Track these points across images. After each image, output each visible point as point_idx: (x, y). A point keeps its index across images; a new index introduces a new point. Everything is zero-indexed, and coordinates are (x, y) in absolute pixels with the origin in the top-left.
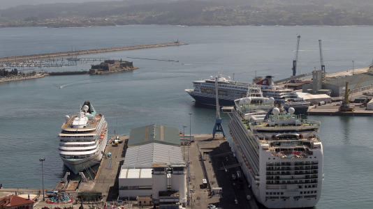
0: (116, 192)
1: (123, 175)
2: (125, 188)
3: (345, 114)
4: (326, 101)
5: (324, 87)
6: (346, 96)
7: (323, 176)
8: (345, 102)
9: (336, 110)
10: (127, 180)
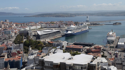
0: (117, 47)
2: (119, 46)
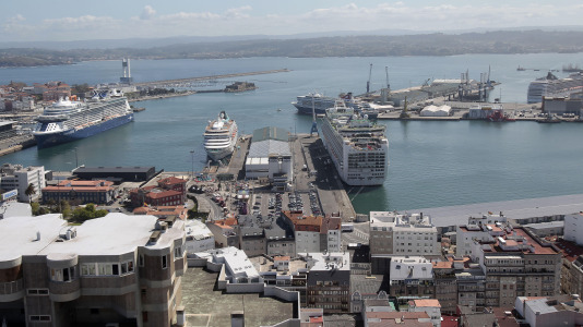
0: (243, 174)
1: (248, 162)
2: (250, 171)
3: (404, 119)
4: (391, 110)
5: (389, 100)
6: (405, 106)
7: (389, 163)
8: (404, 110)
9: (398, 116)
10: (251, 165)
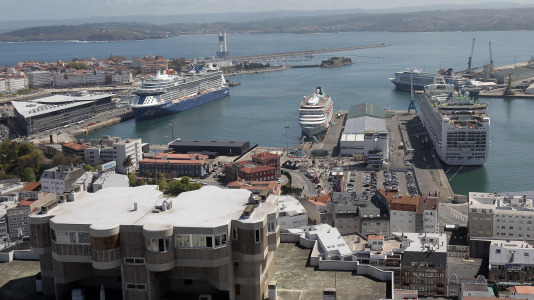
0: (338, 150)
1: (343, 139)
3: (508, 97)
4: (494, 87)
5: (492, 76)
6: (509, 83)
7: (490, 143)
8: (509, 87)
9: (501, 94)
10: (346, 142)
